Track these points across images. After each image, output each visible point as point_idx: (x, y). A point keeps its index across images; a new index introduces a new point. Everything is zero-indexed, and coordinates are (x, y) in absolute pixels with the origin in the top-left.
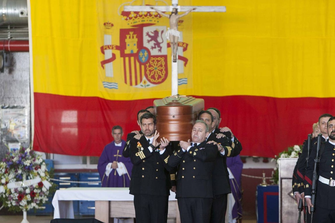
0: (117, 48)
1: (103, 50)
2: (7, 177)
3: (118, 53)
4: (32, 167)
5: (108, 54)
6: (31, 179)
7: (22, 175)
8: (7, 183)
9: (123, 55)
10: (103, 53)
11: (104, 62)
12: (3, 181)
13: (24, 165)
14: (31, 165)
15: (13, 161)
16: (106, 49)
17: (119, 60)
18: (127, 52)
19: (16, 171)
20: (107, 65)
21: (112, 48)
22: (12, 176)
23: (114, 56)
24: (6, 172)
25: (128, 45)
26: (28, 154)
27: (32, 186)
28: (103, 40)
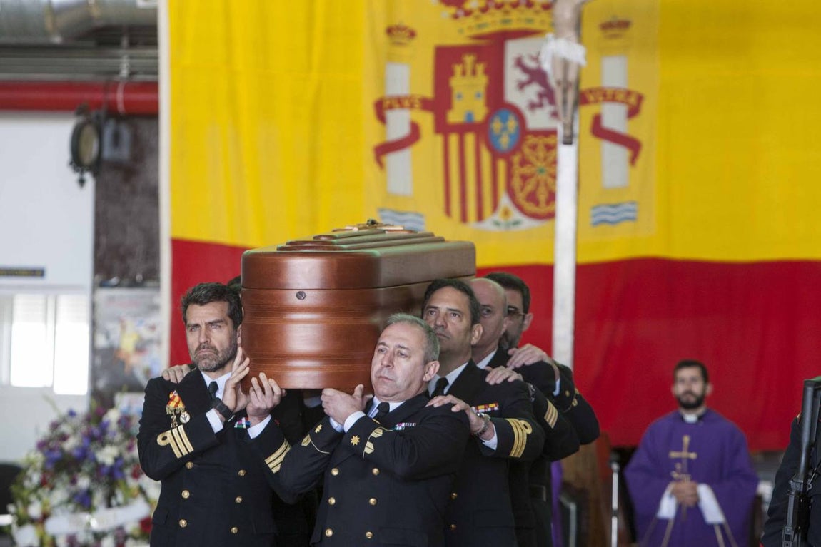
0: (426, 105)
1: (381, 109)
2: (45, 498)
3: (426, 120)
4: (121, 469)
5: (398, 125)
6: (119, 505)
7: (89, 493)
8: (45, 516)
9: (443, 128)
10: (381, 118)
11: (384, 150)
12: (35, 511)
13: (95, 460)
14: (119, 463)
15: (62, 450)
16: (391, 107)
17: (430, 142)
18: (455, 117)
19: (73, 481)
20: (392, 159)
21: (412, 106)
22: (59, 495)
23: (415, 128)
24: (43, 483)
25: (460, 96)
26: (113, 427)
27: (120, 528)
28: (381, 79)
